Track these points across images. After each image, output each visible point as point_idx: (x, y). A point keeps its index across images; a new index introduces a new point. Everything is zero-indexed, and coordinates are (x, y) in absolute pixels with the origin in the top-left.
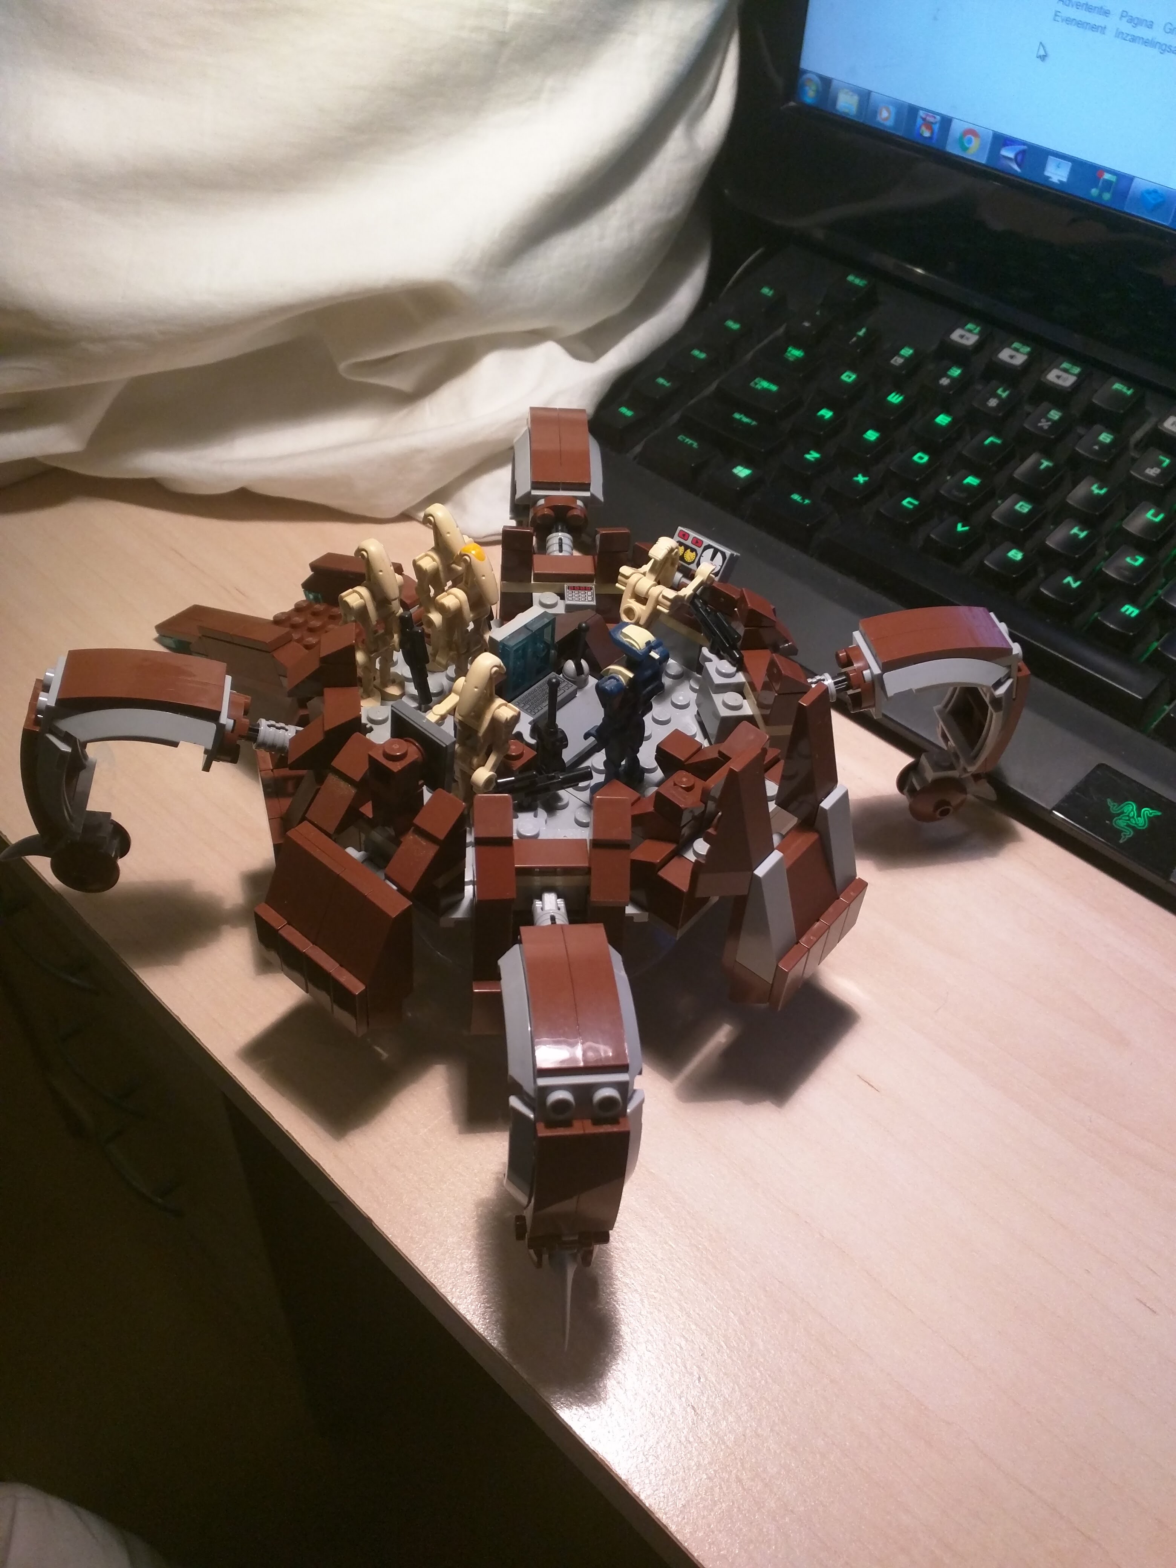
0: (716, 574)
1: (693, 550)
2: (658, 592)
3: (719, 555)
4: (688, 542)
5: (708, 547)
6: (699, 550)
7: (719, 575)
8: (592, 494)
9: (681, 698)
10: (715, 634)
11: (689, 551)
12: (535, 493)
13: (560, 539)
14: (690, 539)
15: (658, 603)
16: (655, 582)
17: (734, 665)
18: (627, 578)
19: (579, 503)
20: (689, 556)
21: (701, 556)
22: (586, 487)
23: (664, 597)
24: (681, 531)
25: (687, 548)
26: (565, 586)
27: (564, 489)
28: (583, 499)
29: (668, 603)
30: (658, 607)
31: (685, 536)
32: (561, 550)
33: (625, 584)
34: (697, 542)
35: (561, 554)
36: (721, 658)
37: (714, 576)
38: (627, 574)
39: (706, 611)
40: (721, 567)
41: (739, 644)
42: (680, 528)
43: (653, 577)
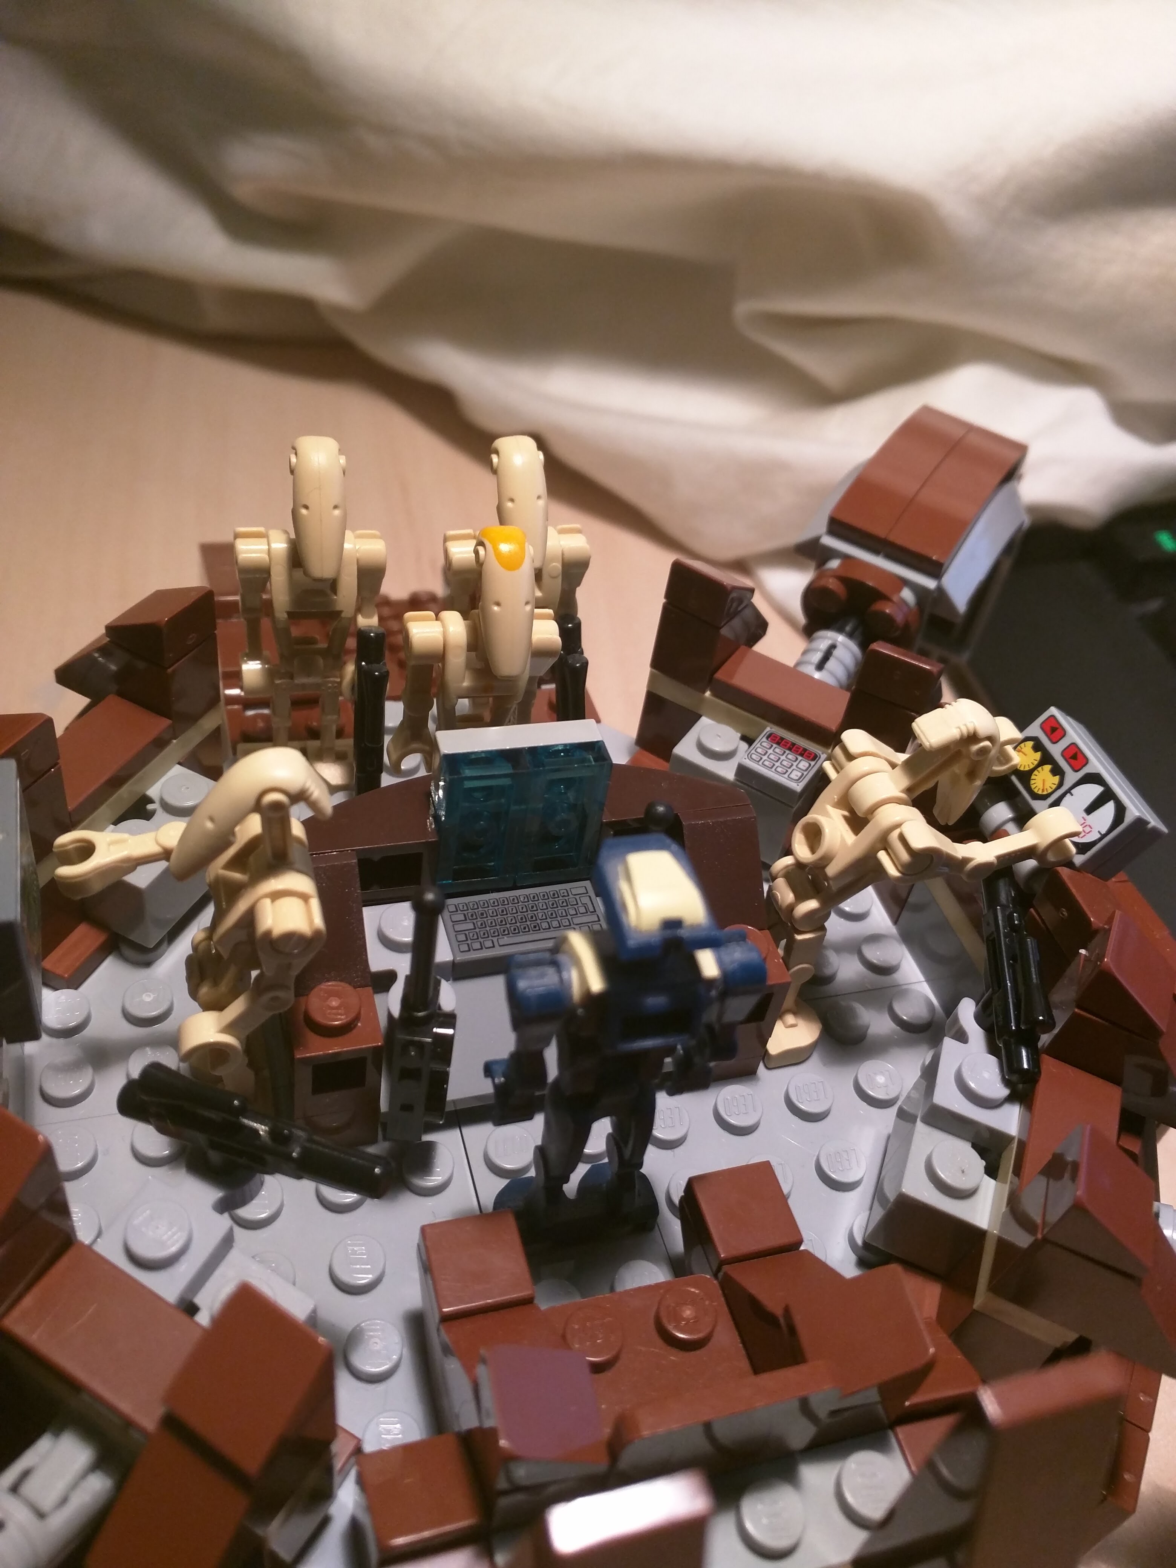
0: (1082, 848)
1: (1057, 771)
2: (897, 819)
3: (1109, 809)
4: (1056, 750)
5: (1094, 778)
6: (1071, 777)
7: (1089, 854)
8: (940, 590)
9: (881, 1079)
10: (1001, 984)
11: (1048, 768)
12: (829, 541)
13: (833, 647)
14: (1063, 744)
15: (883, 842)
16: (904, 796)
17: (1007, 1083)
18: (850, 757)
19: (907, 595)
20: (1044, 780)
21: (1069, 791)
22: (935, 569)
23: (902, 839)
24: (1053, 717)
25: (1046, 759)
26: (768, 729)
27: (889, 557)
28: (920, 592)
29: (905, 856)
30: (882, 856)
31: (1055, 731)
32: (820, 666)
33: (838, 768)
34: (1075, 756)
35: (817, 675)
36: (993, 1049)
37: (1073, 850)
38: (853, 749)
39: (1009, 919)
40: (1103, 836)
41: (1045, 1039)
42: (1053, 711)
43: (905, 782)
